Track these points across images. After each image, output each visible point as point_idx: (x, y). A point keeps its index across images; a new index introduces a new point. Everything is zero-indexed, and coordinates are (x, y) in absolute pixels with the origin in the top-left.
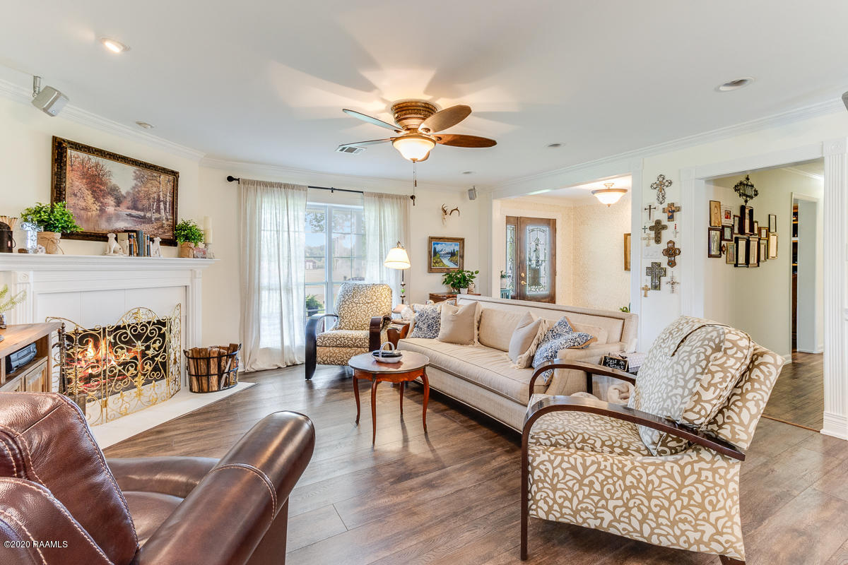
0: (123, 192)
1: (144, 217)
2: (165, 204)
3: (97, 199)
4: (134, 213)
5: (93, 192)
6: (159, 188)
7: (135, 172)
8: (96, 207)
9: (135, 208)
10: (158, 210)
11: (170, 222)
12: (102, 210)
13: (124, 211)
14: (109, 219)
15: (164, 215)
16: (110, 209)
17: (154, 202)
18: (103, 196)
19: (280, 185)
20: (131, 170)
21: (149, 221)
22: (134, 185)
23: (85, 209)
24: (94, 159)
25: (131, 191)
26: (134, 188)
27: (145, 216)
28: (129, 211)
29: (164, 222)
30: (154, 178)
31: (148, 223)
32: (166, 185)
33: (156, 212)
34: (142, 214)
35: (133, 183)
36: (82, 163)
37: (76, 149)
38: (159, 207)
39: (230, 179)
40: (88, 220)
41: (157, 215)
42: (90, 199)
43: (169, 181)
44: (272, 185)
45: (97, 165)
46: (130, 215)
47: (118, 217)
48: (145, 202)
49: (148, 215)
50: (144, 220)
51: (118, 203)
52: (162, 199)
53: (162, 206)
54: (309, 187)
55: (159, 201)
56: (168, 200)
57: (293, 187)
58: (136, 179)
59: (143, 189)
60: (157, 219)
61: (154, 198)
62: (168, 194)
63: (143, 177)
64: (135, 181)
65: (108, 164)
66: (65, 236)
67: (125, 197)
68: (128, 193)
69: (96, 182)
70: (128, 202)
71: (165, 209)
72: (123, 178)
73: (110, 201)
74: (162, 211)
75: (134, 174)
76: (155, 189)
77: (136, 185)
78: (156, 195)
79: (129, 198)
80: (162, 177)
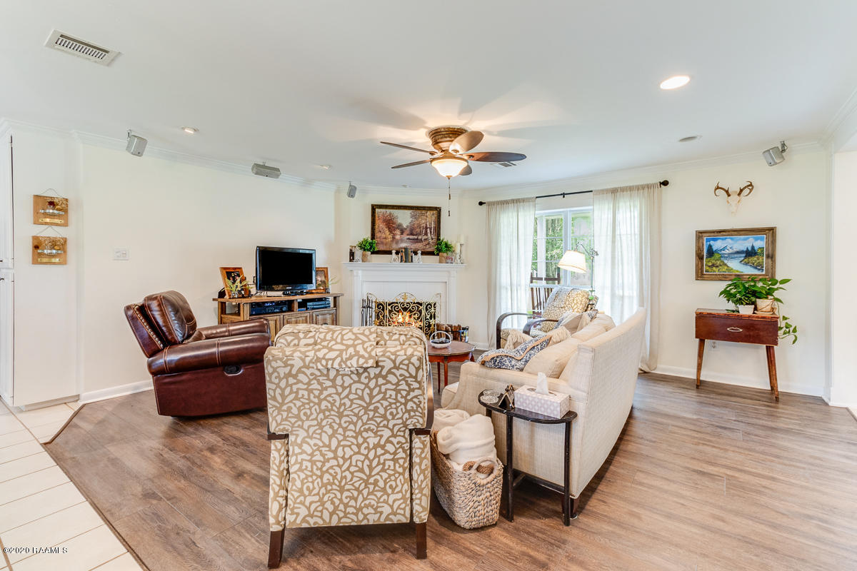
0: (405, 226)
1: (417, 239)
2: (431, 229)
3: (391, 232)
4: (411, 237)
5: (389, 228)
6: (426, 220)
8: (391, 236)
9: (412, 234)
10: (426, 234)
11: (435, 240)
12: (394, 238)
13: (405, 237)
14: (397, 243)
15: (431, 237)
16: (398, 237)
17: (423, 229)
18: (394, 230)
19: (513, 201)
20: (408, 212)
21: (421, 241)
23: (385, 238)
24: (389, 211)
25: (409, 225)
26: (411, 223)
28: (408, 237)
29: (431, 241)
30: (423, 215)
32: (431, 217)
34: (416, 237)
35: (410, 220)
36: (383, 215)
37: (380, 208)
38: (426, 231)
39: (481, 204)
40: (386, 244)
41: (425, 237)
42: (387, 233)
43: (433, 215)
44: (506, 202)
45: (390, 214)
46: (409, 239)
47: (402, 241)
48: (418, 230)
49: (420, 237)
50: (417, 241)
51: (402, 233)
52: (428, 226)
53: (429, 231)
54: (537, 197)
55: (427, 228)
56: (432, 226)
57: (523, 200)
58: (412, 217)
59: (416, 222)
60: (425, 240)
61: (423, 227)
62: (433, 223)
63: (415, 216)
65: (396, 212)
66: (373, 253)
67: (406, 229)
68: (407, 226)
69: (391, 224)
70: (408, 231)
71: (431, 232)
72: (404, 218)
73: (398, 232)
74: (429, 234)
75: (410, 215)
76: (423, 222)
77: (412, 221)
78: (424, 225)
79: (408, 229)
80: (429, 213)
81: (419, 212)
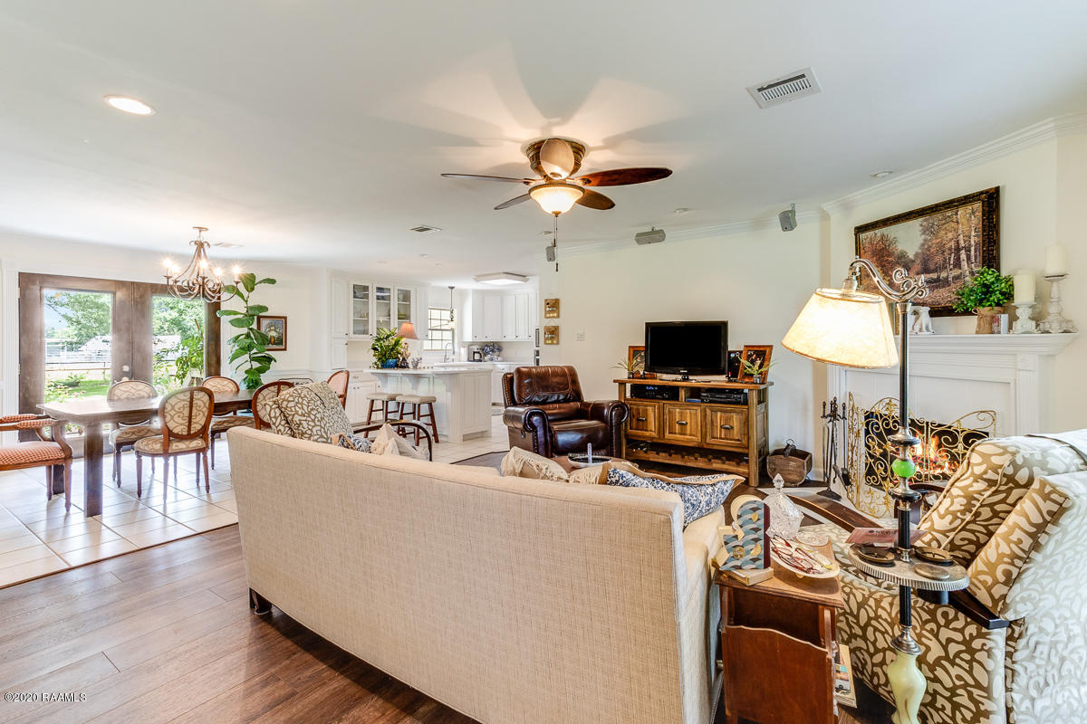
0: (911, 256)
1: (938, 280)
2: (968, 250)
5: (882, 267)
6: (956, 230)
7: (921, 225)
9: (927, 270)
10: (958, 264)
15: (970, 269)
17: (950, 254)
18: (892, 268)
20: (916, 224)
21: (945, 283)
22: (922, 242)
24: (879, 232)
25: (920, 251)
26: (923, 245)
27: (939, 277)
29: (967, 279)
30: (948, 220)
31: (943, 287)
32: (969, 220)
33: (955, 267)
34: (934, 276)
35: (921, 239)
36: (872, 242)
38: (958, 259)
41: (956, 272)
43: (973, 213)
45: (883, 236)
48: (939, 259)
49: (944, 275)
50: (942, 283)
52: (962, 244)
53: (963, 255)
56: (973, 243)
58: (924, 233)
59: (934, 241)
60: (956, 278)
61: (950, 249)
62: (973, 233)
63: (932, 227)
64: (923, 236)
65: (892, 230)
67: (914, 261)
68: (916, 255)
69: (883, 256)
70: (917, 266)
71: (969, 258)
72: (909, 239)
74: (964, 264)
75: (921, 228)
76: (950, 235)
77: (925, 240)
78: (953, 244)
79: (918, 262)
80: (962, 212)
81: (939, 216)
